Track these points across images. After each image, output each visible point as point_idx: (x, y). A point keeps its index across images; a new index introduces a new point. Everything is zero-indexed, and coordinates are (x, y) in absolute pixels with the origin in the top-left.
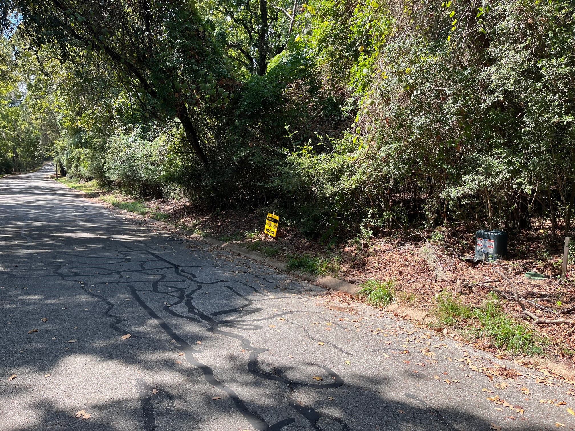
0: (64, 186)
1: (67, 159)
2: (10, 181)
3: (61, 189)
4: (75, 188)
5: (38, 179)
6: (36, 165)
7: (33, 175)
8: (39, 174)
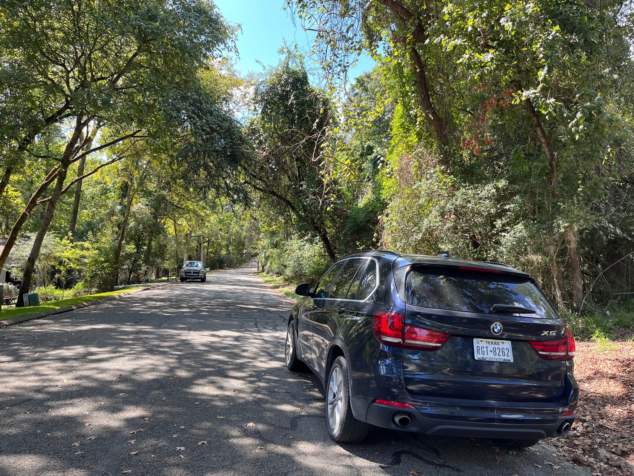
0: (260, 280)
1: (265, 257)
2: (221, 275)
3: (257, 283)
4: (267, 281)
5: (243, 273)
6: (245, 261)
7: (240, 270)
8: (246, 270)
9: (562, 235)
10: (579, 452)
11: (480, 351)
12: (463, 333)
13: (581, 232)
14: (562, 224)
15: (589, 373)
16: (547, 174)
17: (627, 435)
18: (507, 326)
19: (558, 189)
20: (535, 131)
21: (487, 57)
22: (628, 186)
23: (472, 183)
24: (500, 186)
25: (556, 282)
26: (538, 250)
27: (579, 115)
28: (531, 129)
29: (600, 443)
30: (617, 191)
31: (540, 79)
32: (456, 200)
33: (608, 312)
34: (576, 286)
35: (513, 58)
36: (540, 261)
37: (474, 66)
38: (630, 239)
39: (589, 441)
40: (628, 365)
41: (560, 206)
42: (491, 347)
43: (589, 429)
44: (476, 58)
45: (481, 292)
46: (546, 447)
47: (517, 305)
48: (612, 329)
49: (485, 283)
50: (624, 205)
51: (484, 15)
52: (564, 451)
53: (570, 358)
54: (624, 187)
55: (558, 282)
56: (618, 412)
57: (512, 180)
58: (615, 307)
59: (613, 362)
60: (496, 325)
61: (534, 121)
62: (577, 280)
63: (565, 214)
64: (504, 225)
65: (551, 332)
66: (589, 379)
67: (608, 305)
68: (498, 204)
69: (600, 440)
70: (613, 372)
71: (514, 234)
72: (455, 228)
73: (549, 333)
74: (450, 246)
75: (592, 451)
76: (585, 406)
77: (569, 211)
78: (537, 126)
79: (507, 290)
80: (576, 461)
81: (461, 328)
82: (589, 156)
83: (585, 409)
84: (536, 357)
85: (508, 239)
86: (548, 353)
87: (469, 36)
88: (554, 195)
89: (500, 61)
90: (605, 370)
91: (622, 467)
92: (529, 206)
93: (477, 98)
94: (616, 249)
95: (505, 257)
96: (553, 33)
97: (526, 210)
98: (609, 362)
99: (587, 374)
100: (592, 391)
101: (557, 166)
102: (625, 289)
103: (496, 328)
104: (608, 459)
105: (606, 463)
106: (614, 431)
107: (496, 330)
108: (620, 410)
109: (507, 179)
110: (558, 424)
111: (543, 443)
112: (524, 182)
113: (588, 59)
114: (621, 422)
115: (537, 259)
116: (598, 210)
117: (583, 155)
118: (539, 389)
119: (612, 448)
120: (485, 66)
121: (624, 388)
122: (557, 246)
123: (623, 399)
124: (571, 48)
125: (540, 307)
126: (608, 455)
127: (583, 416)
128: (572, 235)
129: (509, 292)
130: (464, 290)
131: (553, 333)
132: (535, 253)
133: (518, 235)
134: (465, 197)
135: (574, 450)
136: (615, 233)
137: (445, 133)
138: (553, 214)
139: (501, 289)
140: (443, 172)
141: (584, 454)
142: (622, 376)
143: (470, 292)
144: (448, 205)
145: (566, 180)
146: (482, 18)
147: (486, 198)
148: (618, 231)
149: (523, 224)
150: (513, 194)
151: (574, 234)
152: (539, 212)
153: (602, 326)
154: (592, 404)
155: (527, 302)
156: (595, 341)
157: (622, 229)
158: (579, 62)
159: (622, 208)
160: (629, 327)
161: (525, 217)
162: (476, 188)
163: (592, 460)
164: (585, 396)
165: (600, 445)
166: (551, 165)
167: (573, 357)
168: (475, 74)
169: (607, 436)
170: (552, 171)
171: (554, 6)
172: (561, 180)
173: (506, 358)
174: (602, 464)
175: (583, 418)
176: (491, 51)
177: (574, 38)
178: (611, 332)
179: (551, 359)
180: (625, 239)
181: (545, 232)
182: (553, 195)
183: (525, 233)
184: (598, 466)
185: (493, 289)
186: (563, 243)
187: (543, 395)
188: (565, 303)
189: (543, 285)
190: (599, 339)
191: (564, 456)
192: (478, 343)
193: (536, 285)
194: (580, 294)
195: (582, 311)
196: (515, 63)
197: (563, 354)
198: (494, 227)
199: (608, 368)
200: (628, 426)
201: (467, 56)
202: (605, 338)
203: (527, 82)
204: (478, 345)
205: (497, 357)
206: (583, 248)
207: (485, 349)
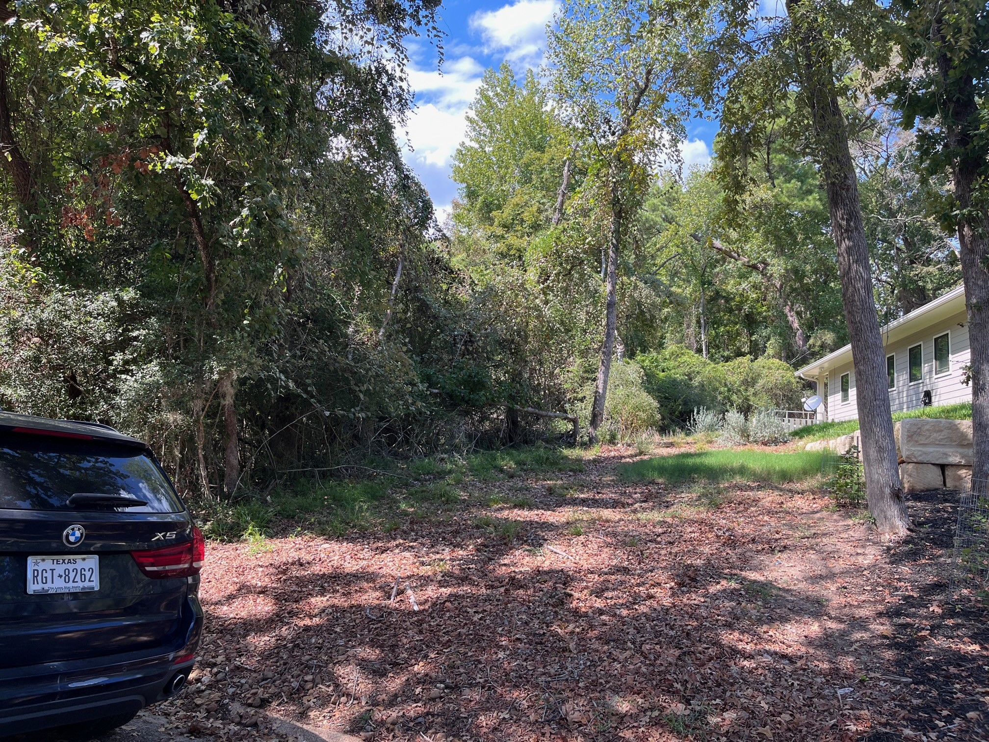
9: (216, 383)
10: (201, 715)
11: (39, 578)
12: (15, 549)
13: (242, 382)
14: (215, 368)
15: (232, 589)
16: (201, 290)
17: (270, 674)
18: (93, 532)
19: (216, 316)
20: (190, 224)
21: (118, 83)
22: (310, 325)
23: (77, 287)
24: (125, 298)
25: (201, 456)
26: (178, 405)
27: (245, 212)
28: (182, 217)
29: (234, 694)
30: (295, 330)
31: (196, 144)
32: (43, 311)
33: (269, 498)
34: (229, 461)
35: (159, 99)
36: (180, 422)
37: (93, 91)
38: (305, 396)
39: (216, 695)
40: (284, 572)
41: (216, 340)
42: (60, 569)
43: (220, 676)
44: (96, 79)
45: (63, 475)
46: (151, 719)
47: (124, 494)
48: (271, 521)
49: (74, 458)
50: (301, 349)
51: (118, 15)
52: (178, 719)
53: (195, 572)
54: (303, 325)
55: (204, 456)
56: (261, 641)
57: (147, 292)
58: (279, 490)
59: (265, 569)
60: (73, 529)
61: (188, 206)
62: (232, 452)
63: (221, 354)
64: (126, 362)
65: (168, 534)
66: (230, 598)
67: (271, 487)
68: (119, 327)
69: (233, 690)
70: (264, 584)
71: (143, 377)
72: (37, 359)
73: (164, 536)
74: (22, 392)
75: (220, 710)
76: (219, 641)
77: (227, 349)
78: (192, 216)
79: (111, 472)
80: (195, 731)
81: (13, 540)
82: (261, 275)
83: (218, 646)
84: (142, 576)
85: (129, 384)
86: (161, 568)
87: (89, 41)
88: (209, 324)
89: (136, 96)
90: (254, 582)
91: (259, 723)
92: (170, 337)
93: (97, 145)
94: (287, 408)
95: (122, 415)
96: (220, 83)
97: (165, 342)
98: (261, 569)
99: (228, 592)
100: (231, 616)
101: (216, 281)
102: (295, 465)
103: (73, 534)
104: (241, 717)
105: (238, 724)
106: (255, 671)
107: (72, 539)
108: (267, 638)
109: (137, 288)
110: (165, 680)
111: (147, 714)
112: (165, 297)
113: (268, 137)
114: (266, 656)
115: (175, 420)
116: (269, 353)
117: (253, 271)
118: (142, 629)
119: (249, 698)
120: (111, 97)
121: (275, 604)
122: (207, 401)
123: (273, 621)
124: (245, 113)
125: (159, 496)
126: (242, 711)
127: (213, 657)
128: (229, 386)
129: (114, 473)
130: (30, 472)
131: (172, 535)
132: (173, 409)
133: (148, 380)
134: (61, 308)
135: (194, 714)
136: (287, 387)
137: (32, 191)
138: (205, 351)
139: (101, 469)
140: (22, 258)
141: (207, 718)
142: (274, 588)
143: (40, 475)
144: (26, 317)
145: (230, 304)
146: (114, 19)
147: (99, 315)
148: (291, 384)
149: (160, 364)
150: (147, 315)
151: (232, 383)
152: (185, 347)
153: (258, 518)
154: (228, 637)
155: (140, 489)
156: (246, 540)
157: (296, 382)
158: (254, 138)
159: (298, 353)
160: (293, 518)
161: (162, 352)
162: (84, 296)
163: (218, 724)
164: (221, 625)
165: (233, 697)
166: (208, 279)
167: (198, 569)
168: (94, 104)
169: (243, 681)
170: (209, 288)
171: (228, 45)
172: (220, 303)
173: (87, 584)
174: (232, 727)
175: (213, 660)
176: (124, 77)
177: (250, 102)
178: (270, 525)
179: (166, 577)
180: (299, 396)
181: (190, 377)
182: (207, 324)
183: (159, 377)
184: (226, 730)
185: (86, 469)
186: (216, 396)
187: (149, 636)
188: (211, 487)
189: (182, 459)
190: (252, 539)
191: (177, 728)
192: (36, 563)
193: (155, 461)
194: (235, 474)
195: (236, 498)
196: (162, 108)
197: (186, 566)
198: (110, 363)
199: (258, 579)
200: (274, 660)
201: (82, 71)
202: (261, 535)
203: (180, 145)
204: (36, 568)
205: (71, 584)
206: (244, 405)
207: (48, 575)
